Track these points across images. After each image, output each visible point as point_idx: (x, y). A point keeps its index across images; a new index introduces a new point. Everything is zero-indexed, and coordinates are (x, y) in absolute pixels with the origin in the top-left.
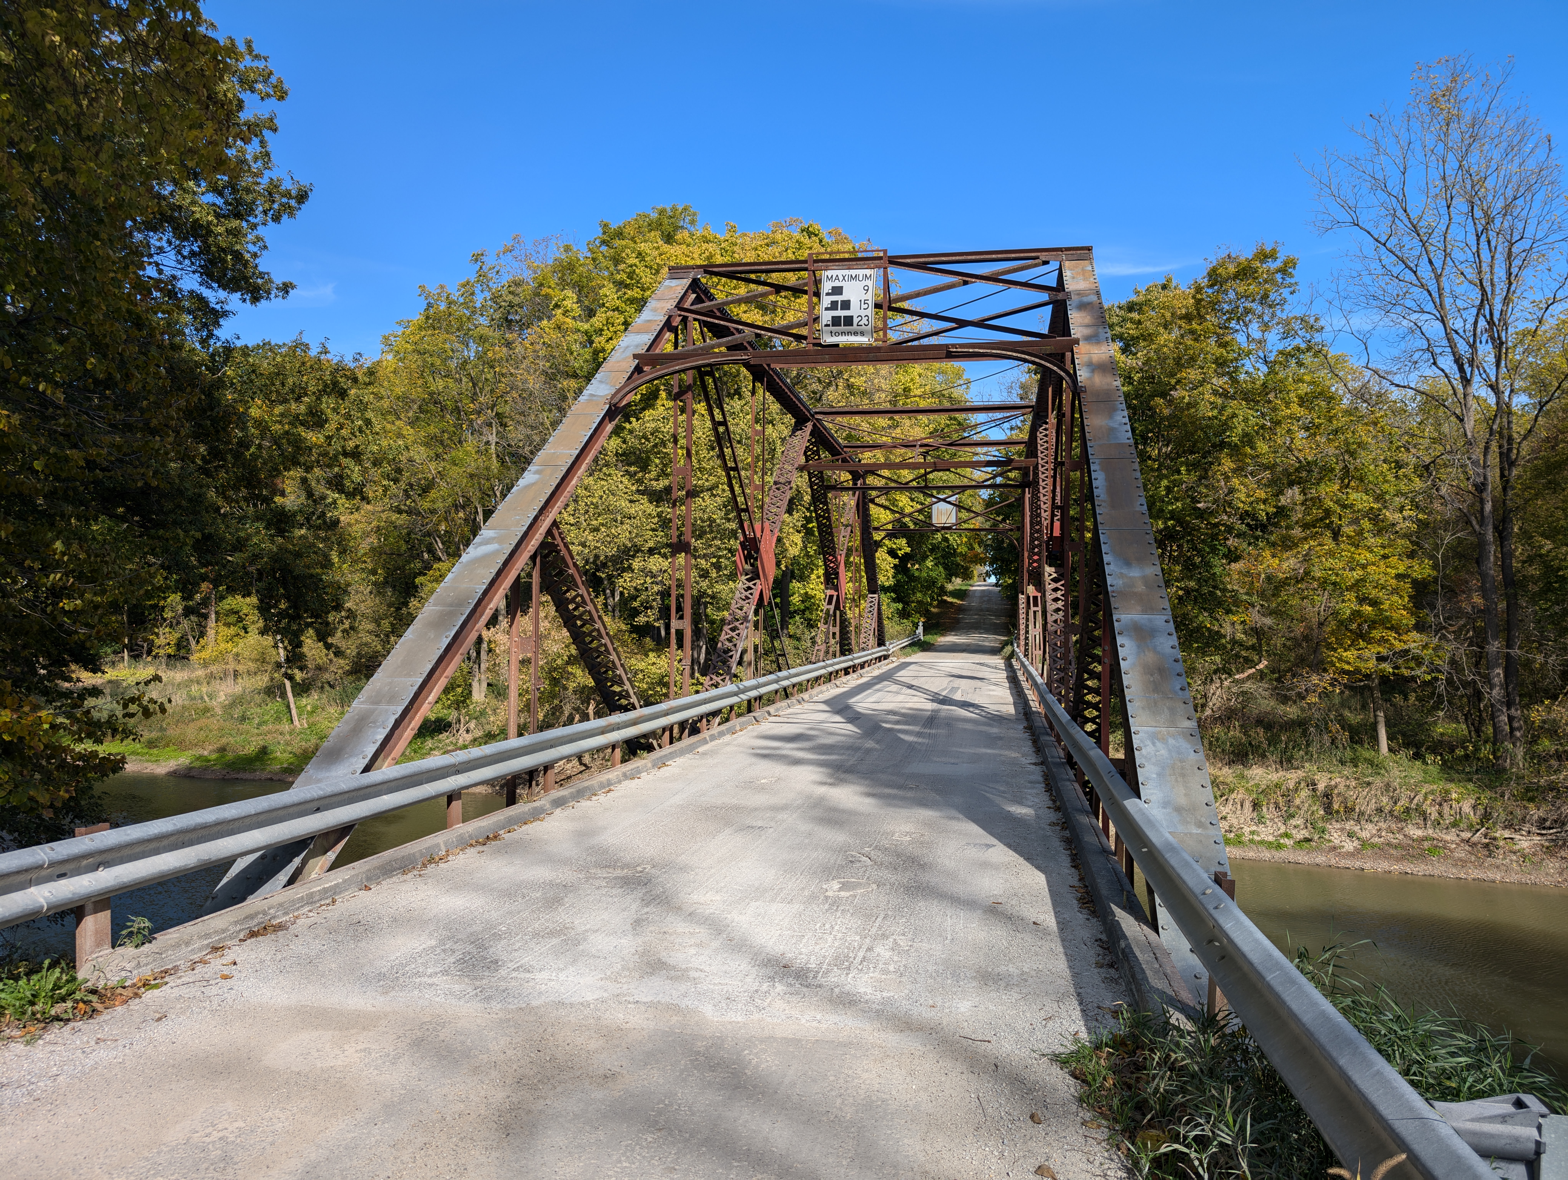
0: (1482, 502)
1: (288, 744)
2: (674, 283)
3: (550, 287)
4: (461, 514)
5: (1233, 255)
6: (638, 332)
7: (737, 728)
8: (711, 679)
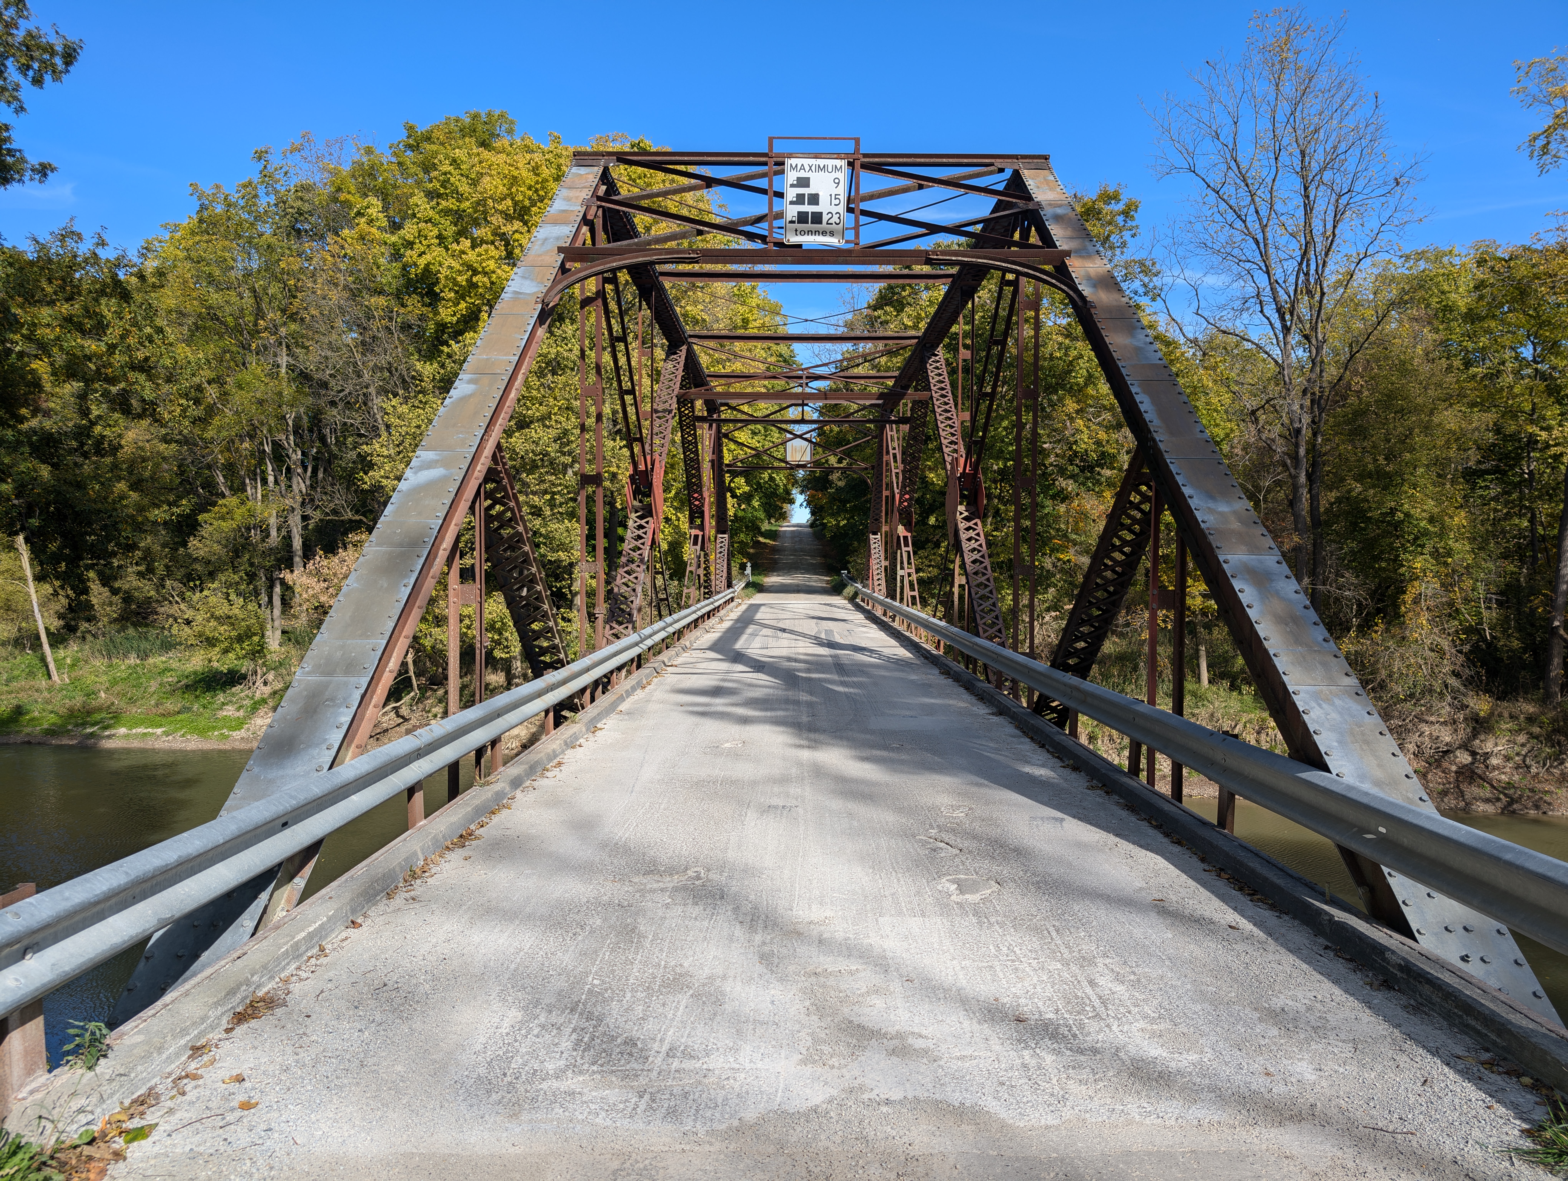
0: (1297, 445)
1: (48, 702)
2: (583, 171)
3: (349, 192)
4: (246, 445)
5: (1079, 196)
6: (555, 223)
7: (645, 682)
8: (612, 628)
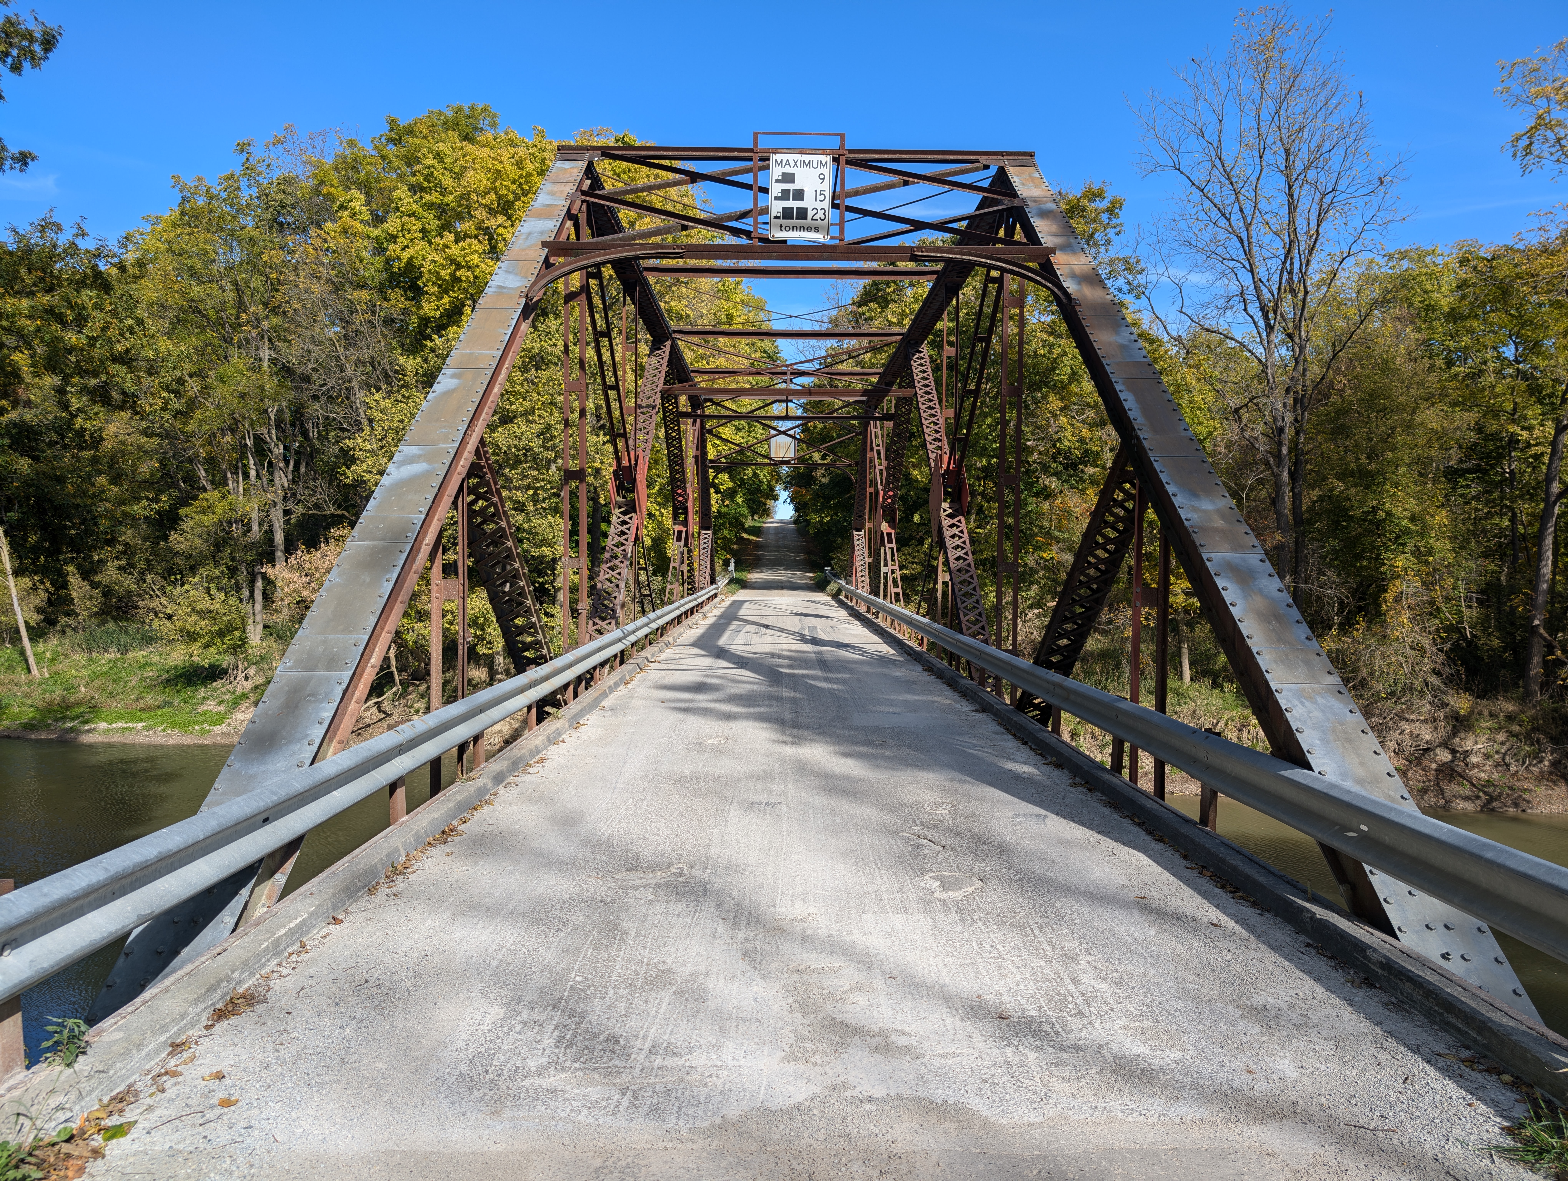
0: (1280, 444)
1: (26, 696)
2: (567, 165)
3: (332, 186)
4: (228, 439)
5: (1064, 193)
6: (539, 217)
7: (628, 678)
8: (595, 624)
